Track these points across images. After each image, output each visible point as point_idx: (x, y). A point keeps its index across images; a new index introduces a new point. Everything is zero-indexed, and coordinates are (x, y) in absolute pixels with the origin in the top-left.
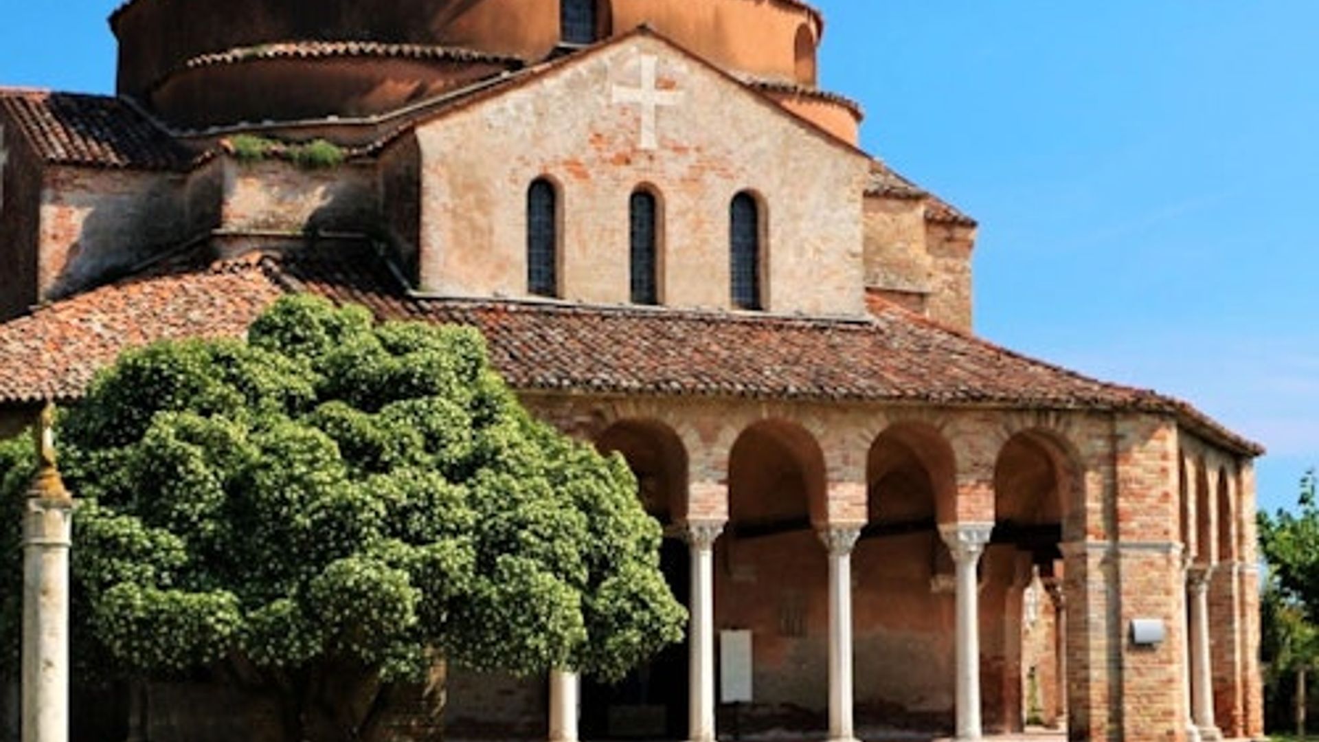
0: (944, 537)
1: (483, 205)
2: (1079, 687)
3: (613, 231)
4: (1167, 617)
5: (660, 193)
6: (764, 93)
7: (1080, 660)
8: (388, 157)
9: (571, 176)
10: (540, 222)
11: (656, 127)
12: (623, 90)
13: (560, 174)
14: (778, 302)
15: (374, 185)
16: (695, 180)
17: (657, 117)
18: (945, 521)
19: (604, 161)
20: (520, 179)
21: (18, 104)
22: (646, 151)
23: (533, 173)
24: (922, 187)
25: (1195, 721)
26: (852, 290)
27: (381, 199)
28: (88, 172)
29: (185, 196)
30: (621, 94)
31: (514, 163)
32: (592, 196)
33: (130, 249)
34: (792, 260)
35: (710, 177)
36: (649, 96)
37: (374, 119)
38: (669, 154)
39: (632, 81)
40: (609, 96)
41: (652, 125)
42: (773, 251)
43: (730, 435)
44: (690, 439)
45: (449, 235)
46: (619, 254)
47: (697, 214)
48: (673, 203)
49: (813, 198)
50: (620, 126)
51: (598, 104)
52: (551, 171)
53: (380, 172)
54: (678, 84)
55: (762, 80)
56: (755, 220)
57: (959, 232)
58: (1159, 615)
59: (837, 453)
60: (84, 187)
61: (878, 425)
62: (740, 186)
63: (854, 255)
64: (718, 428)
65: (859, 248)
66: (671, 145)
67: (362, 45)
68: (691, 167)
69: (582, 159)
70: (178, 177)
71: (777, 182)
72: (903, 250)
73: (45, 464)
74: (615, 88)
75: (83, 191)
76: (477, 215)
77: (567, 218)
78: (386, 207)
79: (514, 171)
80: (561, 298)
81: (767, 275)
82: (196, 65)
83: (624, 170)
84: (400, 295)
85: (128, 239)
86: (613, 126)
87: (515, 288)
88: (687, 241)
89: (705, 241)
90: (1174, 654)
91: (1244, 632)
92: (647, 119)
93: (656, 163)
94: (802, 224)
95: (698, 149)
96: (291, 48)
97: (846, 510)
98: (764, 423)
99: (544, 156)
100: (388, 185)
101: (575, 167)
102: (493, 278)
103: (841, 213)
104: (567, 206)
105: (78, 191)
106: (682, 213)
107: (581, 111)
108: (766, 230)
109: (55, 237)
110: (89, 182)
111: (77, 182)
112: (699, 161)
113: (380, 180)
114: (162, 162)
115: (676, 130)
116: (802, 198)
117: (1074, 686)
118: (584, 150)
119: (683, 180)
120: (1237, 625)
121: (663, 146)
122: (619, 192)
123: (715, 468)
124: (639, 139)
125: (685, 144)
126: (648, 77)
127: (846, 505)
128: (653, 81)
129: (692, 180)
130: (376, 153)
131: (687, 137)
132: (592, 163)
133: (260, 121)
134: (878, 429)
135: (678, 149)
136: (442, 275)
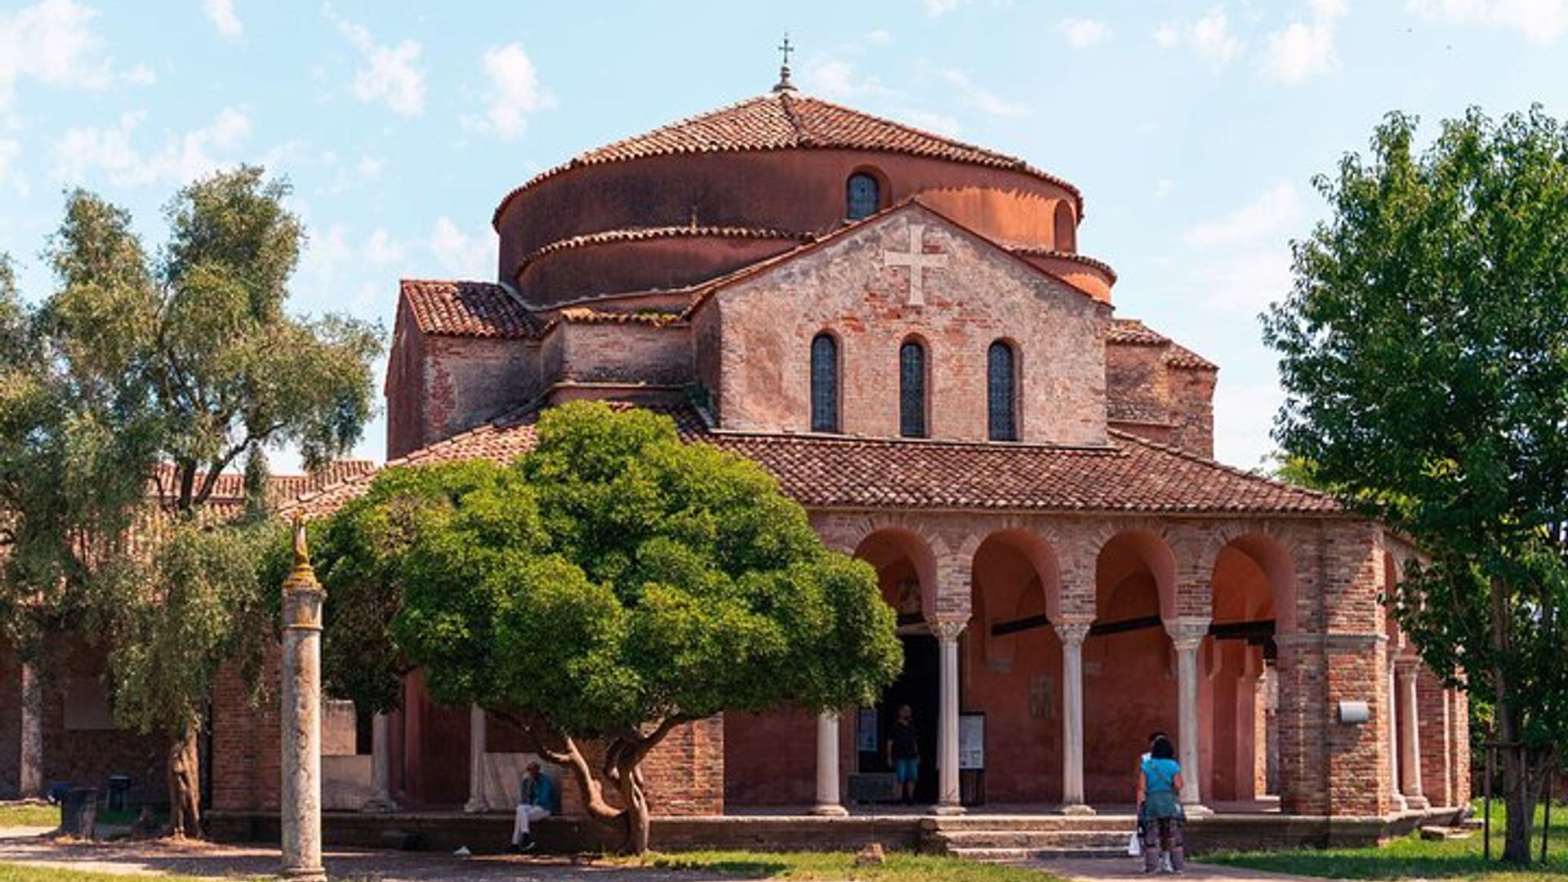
0: (1168, 631)
1: (775, 357)
2: (1291, 761)
3: (886, 375)
4: (1373, 700)
5: (927, 342)
6: (1024, 258)
7: (1291, 738)
8: (697, 320)
9: (849, 330)
10: (823, 370)
11: (923, 286)
12: (894, 255)
13: (839, 328)
14: (1031, 434)
15: (689, 343)
16: (958, 331)
17: (924, 277)
18: (1169, 617)
19: (877, 316)
20: (805, 332)
21: (414, 290)
22: (914, 307)
23: (816, 328)
24: (1166, 335)
25: (1401, 792)
26: (1096, 422)
27: (694, 355)
28: (460, 341)
29: (540, 360)
30: (892, 259)
31: (800, 320)
32: (868, 346)
33: (496, 403)
34: (1043, 397)
35: (970, 328)
36: (916, 260)
37: (688, 289)
38: (934, 309)
39: (903, 248)
40: (882, 261)
41: (919, 285)
42: (1026, 390)
43: (974, 543)
44: (939, 547)
45: (745, 383)
46: (891, 394)
47: (960, 360)
48: (938, 349)
49: (1062, 343)
50: (891, 285)
51: (872, 268)
52: (833, 326)
53: (693, 332)
54: (942, 249)
55: (1024, 247)
56: (1011, 364)
57: (1202, 375)
58: (1365, 698)
59: (1070, 558)
60: (458, 353)
61: (1107, 534)
62: (997, 334)
63: (1098, 393)
64: (963, 537)
65: (1102, 386)
66: (936, 301)
67: (679, 228)
68: (954, 319)
69: (858, 315)
70: (535, 343)
71: (1029, 329)
72: (1148, 390)
73: (300, 559)
74: (886, 253)
75: (457, 357)
76: (769, 365)
77: (846, 365)
78: (698, 362)
79: (800, 327)
80: (842, 433)
81: (1021, 409)
82: (548, 252)
83: (895, 324)
84: (704, 430)
85: (494, 395)
86: (886, 285)
87: (800, 425)
88: (950, 384)
89: (965, 383)
90: (1379, 733)
91: (1452, 715)
92: (916, 280)
93: (924, 316)
94: (1053, 366)
95: (960, 304)
96: (621, 234)
97: (1077, 607)
98: (1002, 534)
99: (826, 313)
100: (699, 343)
101: (854, 323)
102: (781, 417)
103: (1088, 357)
104: (846, 355)
105: (453, 356)
106: (946, 360)
107: (858, 273)
108: (1021, 373)
109: (434, 396)
110: (462, 350)
111: (452, 350)
112: (961, 314)
113: (694, 341)
114: (521, 331)
115: (940, 289)
116: (1052, 344)
117: (1286, 760)
118: (860, 307)
119: (946, 331)
120: (1446, 710)
121: (929, 302)
122: (891, 343)
123: (960, 572)
124: (908, 298)
125: (949, 300)
126: (916, 245)
127: (1078, 602)
128: (920, 247)
129: (955, 332)
130: (688, 318)
131: (951, 294)
132: (866, 318)
133: (596, 295)
134: (1108, 537)
135: (944, 305)
136: (739, 416)
